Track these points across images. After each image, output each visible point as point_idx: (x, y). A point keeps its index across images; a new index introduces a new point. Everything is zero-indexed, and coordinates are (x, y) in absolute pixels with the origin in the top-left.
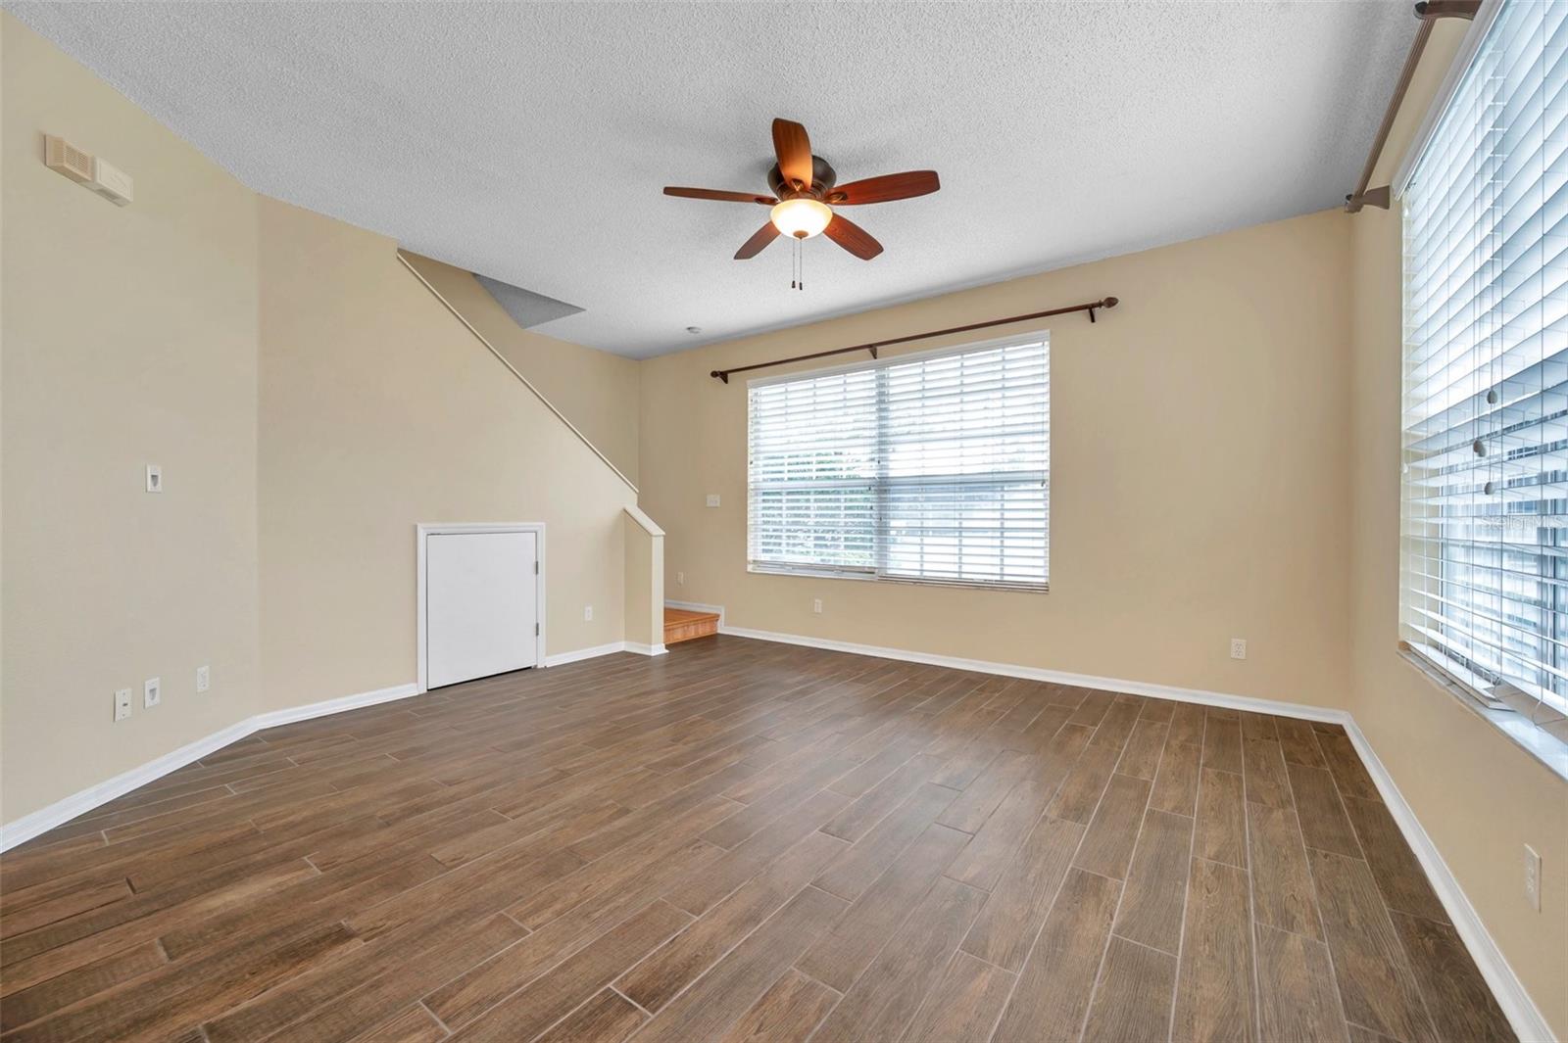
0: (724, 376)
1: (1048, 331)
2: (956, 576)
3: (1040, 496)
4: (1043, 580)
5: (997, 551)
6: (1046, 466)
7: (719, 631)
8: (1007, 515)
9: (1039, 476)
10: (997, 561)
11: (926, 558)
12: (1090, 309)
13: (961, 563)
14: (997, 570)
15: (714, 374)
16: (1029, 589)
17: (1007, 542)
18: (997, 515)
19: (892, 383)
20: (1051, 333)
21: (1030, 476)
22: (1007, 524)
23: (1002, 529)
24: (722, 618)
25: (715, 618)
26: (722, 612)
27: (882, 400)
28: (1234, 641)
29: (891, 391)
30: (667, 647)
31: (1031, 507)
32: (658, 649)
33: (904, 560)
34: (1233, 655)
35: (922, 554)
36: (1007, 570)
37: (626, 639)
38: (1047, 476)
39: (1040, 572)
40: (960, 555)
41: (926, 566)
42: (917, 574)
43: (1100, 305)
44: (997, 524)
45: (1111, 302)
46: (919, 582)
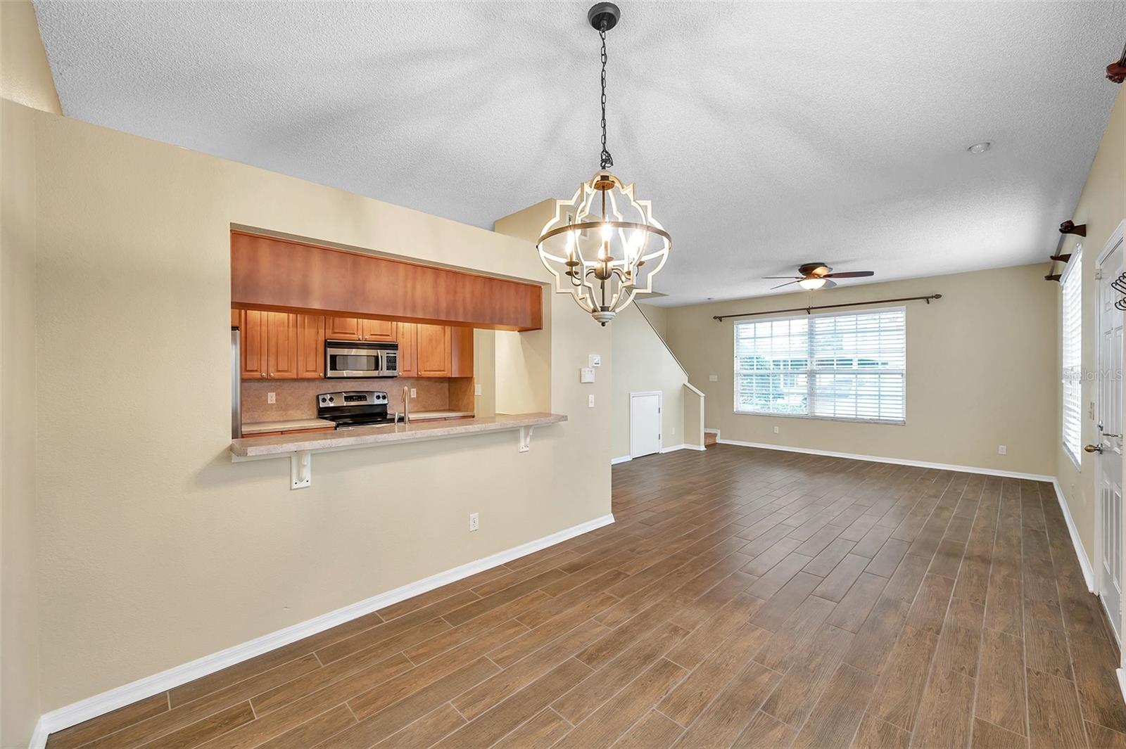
0: (720, 318)
1: (905, 307)
2: (854, 416)
3: (901, 381)
4: (902, 419)
5: (877, 406)
6: (904, 367)
7: (717, 442)
8: (882, 389)
9: (901, 372)
10: (877, 410)
11: (837, 408)
12: (927, 299)
13: (856, 411)
14: (877, 414)
15: (715, 318)
16: (895, 424)
17: (882, 402)
18: (877, 389)
19: (817, 326)
20: (907, 308)
21: (895, 372)
22: (882, 393)
23: (879, 395)
24: (719, 435)
25: (715, 435)
26: (719, 432)
27: (811, 334)
28: (1001, 447)
29: (816, 330)
30: (706, 447)
31: (896, 386)
32: (703, 448)
33: (824, 409)
34: (1000, 453)
35: (835, 406)
36: (882, 414)
37: (685, 443)
38: (904, 372)
39: (900, 415)
40: (856, 407)
41: (837, 412)
42: (832, 415)
43: (932, 297)
44: (877, 393)
45: (938, 296)
46: (834, 420)
